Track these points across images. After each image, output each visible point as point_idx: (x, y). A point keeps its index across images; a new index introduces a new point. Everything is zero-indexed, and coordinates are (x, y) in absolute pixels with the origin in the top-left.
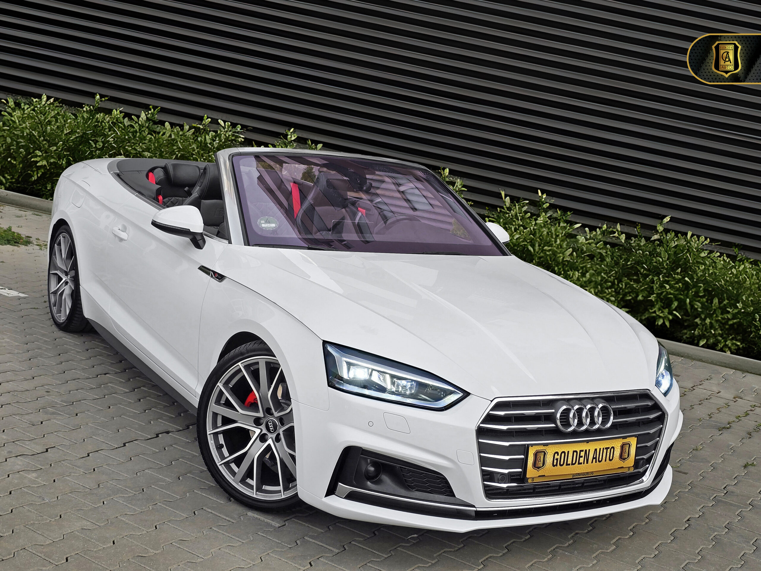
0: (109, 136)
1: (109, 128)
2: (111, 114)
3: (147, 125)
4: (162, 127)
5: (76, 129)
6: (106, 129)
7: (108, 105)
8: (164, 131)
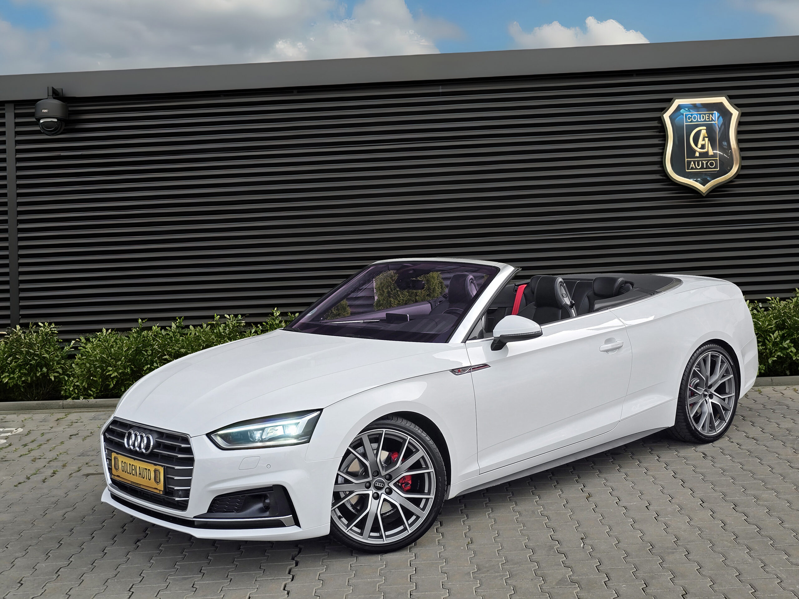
0: (154, 345)
1: (153, 340)
2: (152, 330)
3: (178, 331)
4: (188, 329)
5: (131, 346)
6: (151, 341)
7: (149, 324)
8: (190, 332)
